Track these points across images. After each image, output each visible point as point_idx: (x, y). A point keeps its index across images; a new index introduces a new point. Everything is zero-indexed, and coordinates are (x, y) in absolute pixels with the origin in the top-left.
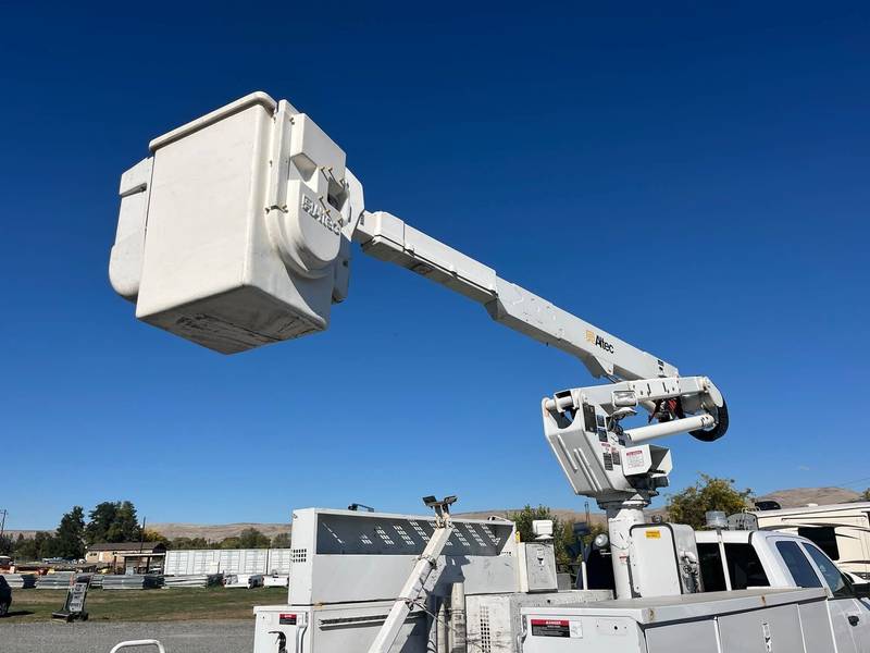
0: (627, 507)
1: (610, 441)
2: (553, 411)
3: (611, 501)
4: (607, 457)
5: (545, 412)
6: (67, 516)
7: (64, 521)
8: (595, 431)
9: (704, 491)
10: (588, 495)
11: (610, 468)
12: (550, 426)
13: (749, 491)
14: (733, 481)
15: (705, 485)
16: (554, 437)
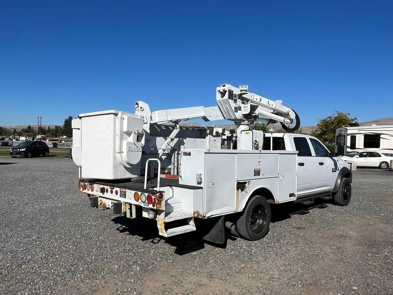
0: (242, 124)
1: (238, 103)
2: (219, 91)
3: (238, 122)
4: (236, 108)
5: (217, 92)
6: (66, 120)
7: (65, 122)
8: (232, 99)
9: (336, 118)
10: (232, 120)
11: (237, 112)
12: (218, 97)
13: (355, 119)
14: (349, 114)
15: (336, 115)
16: (219, 101)
